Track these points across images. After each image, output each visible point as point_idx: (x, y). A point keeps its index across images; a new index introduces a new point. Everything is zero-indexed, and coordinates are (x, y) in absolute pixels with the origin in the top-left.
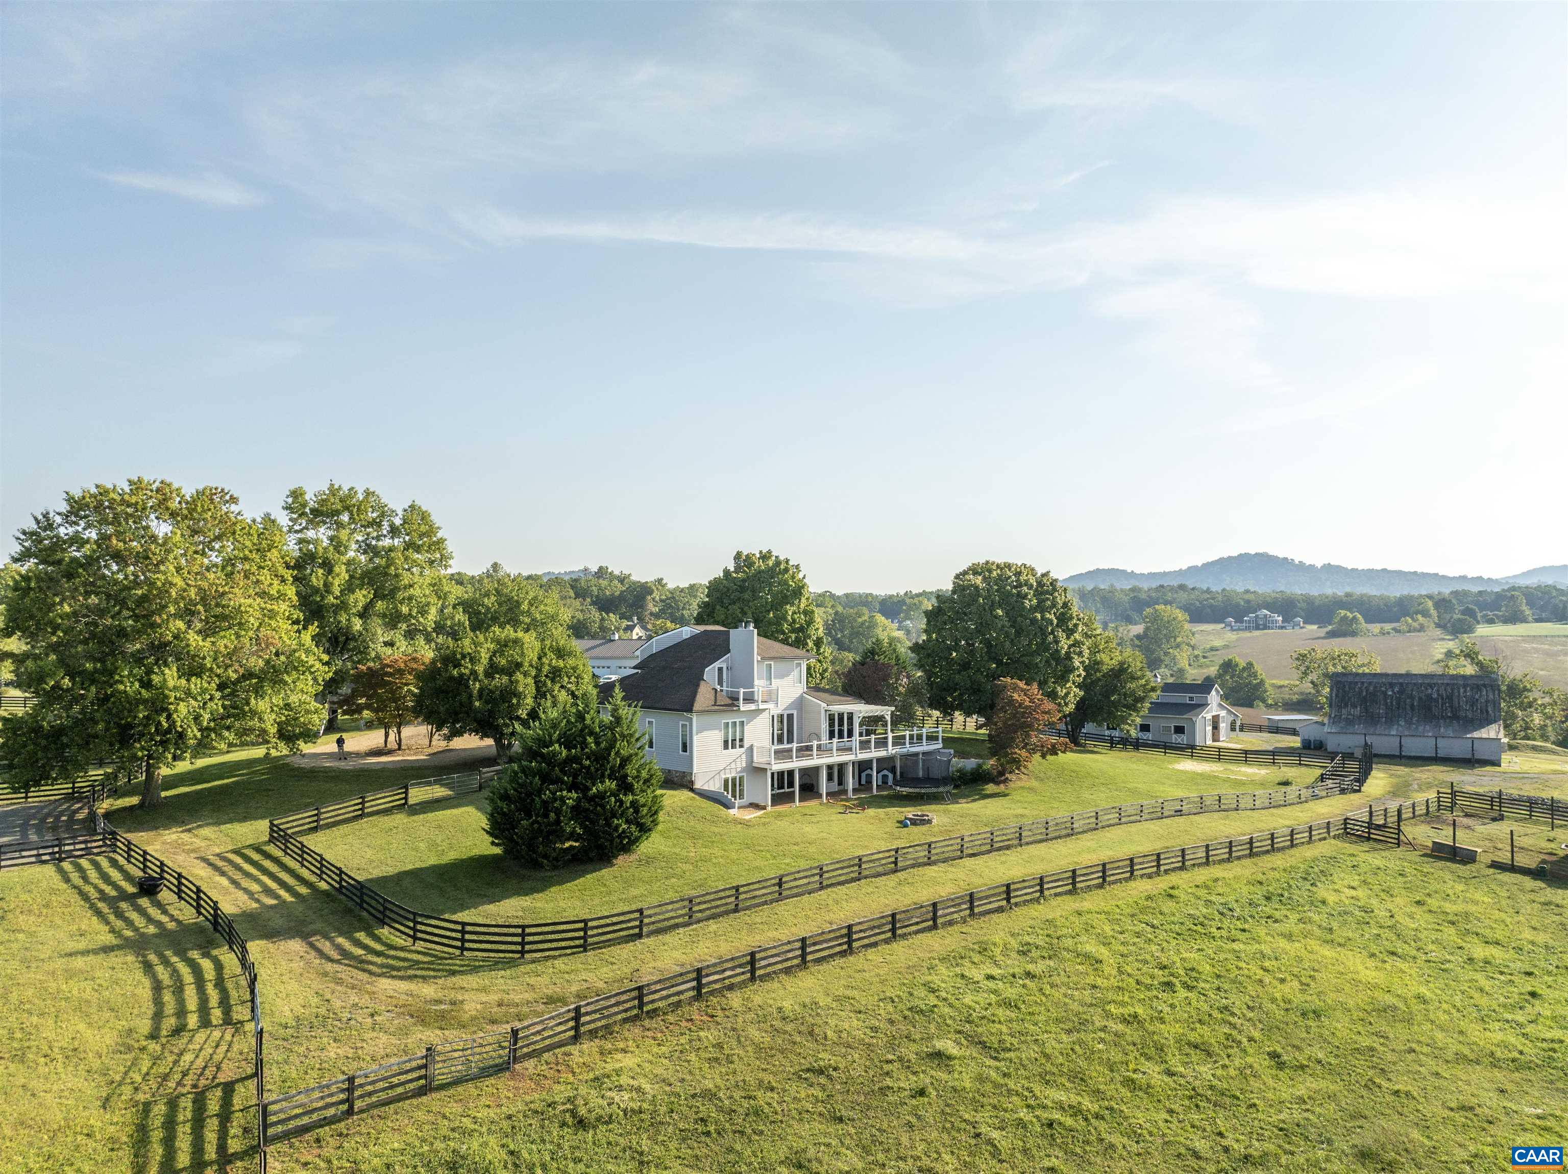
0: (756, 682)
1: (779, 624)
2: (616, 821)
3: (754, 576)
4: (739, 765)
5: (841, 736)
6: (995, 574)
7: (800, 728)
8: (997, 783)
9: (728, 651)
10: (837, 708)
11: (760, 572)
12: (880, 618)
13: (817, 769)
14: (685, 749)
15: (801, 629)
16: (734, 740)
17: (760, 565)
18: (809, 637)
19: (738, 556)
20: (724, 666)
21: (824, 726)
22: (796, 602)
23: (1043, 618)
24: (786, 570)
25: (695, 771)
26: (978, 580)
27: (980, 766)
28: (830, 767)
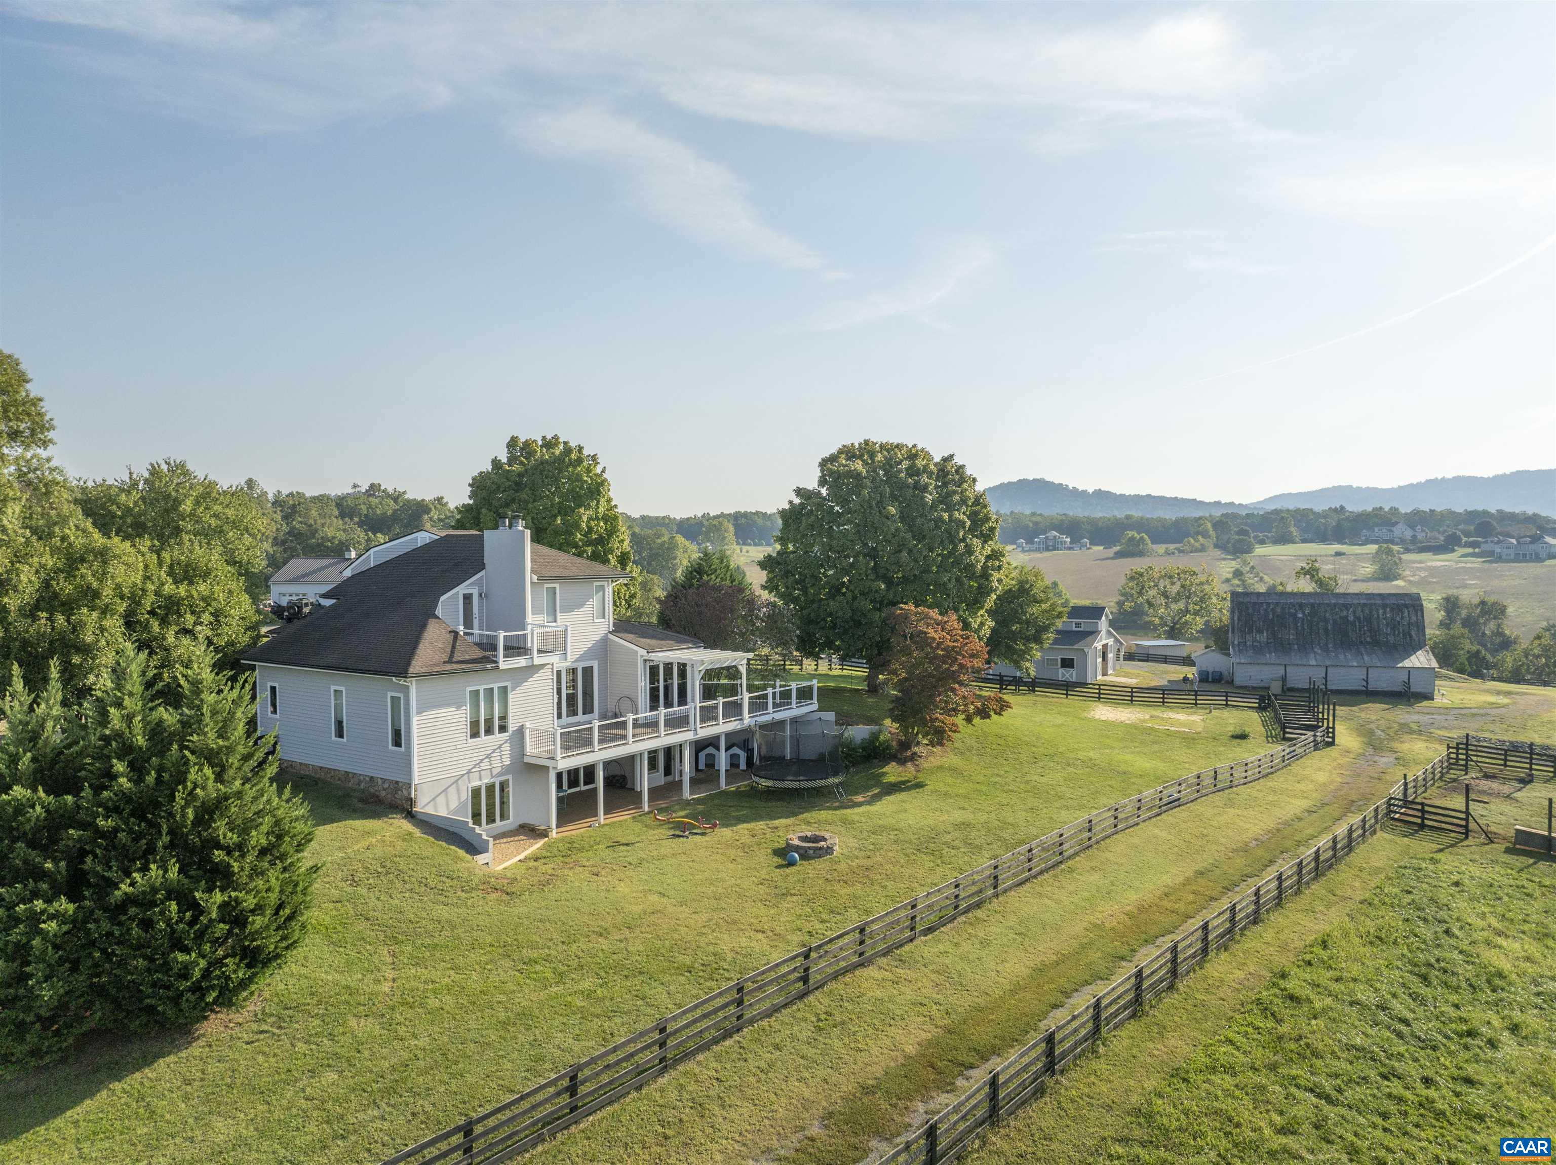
0: (530, 618)
1: (569, 533)
2: (181, 957)
3: (535, 468)
4: (497, 763)
5: (669, 704)
6: (879, 457)
7: (604, 689)
8: (902, 762)
9: (482, 567)
10: (661, 657)
11: (543, 462)
12: (680, 539)
13: (631, 760)
14: (397, 743)
15: (601, 541)
16: (489, 722)
17: (541, 454)
18: (611, 551)
19: (513, 443)
20: (475, 592)
21: (643, 685)
22: (593, 504)
23: (950, 516)
24: (579, 461)
25: (416, 780)
26: (858, 466)
27: (875, 736)
28: (653, 756)
